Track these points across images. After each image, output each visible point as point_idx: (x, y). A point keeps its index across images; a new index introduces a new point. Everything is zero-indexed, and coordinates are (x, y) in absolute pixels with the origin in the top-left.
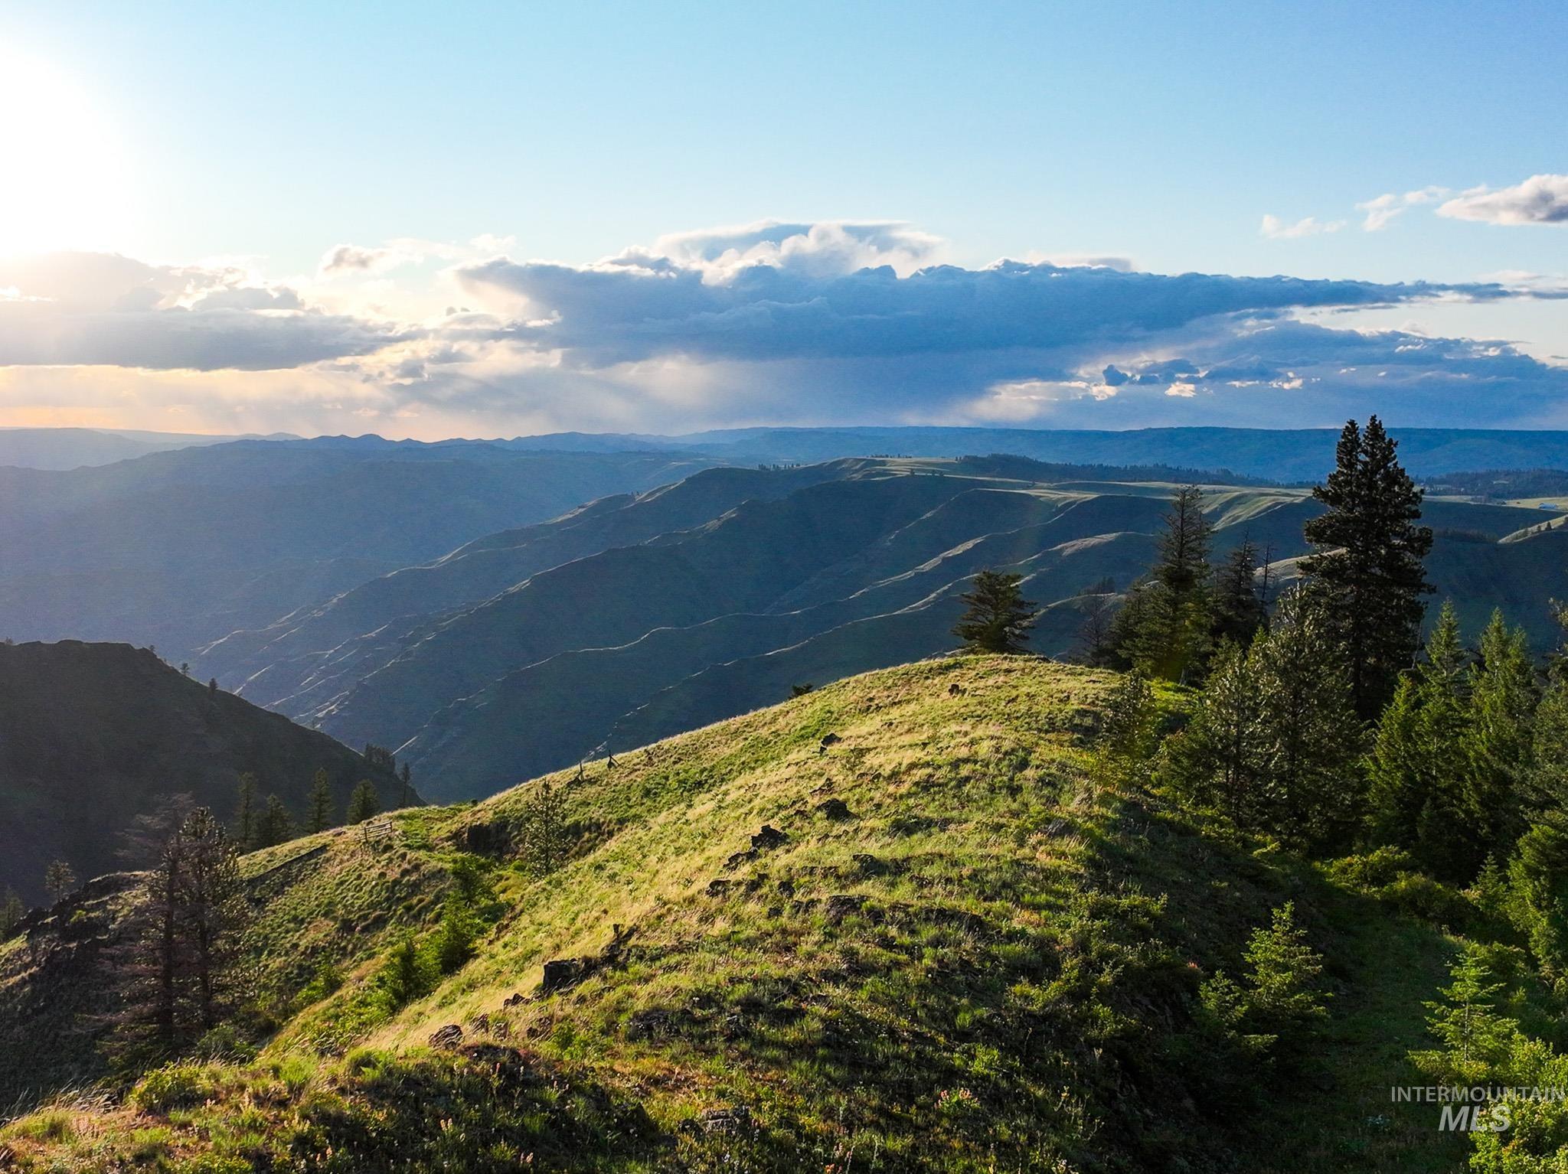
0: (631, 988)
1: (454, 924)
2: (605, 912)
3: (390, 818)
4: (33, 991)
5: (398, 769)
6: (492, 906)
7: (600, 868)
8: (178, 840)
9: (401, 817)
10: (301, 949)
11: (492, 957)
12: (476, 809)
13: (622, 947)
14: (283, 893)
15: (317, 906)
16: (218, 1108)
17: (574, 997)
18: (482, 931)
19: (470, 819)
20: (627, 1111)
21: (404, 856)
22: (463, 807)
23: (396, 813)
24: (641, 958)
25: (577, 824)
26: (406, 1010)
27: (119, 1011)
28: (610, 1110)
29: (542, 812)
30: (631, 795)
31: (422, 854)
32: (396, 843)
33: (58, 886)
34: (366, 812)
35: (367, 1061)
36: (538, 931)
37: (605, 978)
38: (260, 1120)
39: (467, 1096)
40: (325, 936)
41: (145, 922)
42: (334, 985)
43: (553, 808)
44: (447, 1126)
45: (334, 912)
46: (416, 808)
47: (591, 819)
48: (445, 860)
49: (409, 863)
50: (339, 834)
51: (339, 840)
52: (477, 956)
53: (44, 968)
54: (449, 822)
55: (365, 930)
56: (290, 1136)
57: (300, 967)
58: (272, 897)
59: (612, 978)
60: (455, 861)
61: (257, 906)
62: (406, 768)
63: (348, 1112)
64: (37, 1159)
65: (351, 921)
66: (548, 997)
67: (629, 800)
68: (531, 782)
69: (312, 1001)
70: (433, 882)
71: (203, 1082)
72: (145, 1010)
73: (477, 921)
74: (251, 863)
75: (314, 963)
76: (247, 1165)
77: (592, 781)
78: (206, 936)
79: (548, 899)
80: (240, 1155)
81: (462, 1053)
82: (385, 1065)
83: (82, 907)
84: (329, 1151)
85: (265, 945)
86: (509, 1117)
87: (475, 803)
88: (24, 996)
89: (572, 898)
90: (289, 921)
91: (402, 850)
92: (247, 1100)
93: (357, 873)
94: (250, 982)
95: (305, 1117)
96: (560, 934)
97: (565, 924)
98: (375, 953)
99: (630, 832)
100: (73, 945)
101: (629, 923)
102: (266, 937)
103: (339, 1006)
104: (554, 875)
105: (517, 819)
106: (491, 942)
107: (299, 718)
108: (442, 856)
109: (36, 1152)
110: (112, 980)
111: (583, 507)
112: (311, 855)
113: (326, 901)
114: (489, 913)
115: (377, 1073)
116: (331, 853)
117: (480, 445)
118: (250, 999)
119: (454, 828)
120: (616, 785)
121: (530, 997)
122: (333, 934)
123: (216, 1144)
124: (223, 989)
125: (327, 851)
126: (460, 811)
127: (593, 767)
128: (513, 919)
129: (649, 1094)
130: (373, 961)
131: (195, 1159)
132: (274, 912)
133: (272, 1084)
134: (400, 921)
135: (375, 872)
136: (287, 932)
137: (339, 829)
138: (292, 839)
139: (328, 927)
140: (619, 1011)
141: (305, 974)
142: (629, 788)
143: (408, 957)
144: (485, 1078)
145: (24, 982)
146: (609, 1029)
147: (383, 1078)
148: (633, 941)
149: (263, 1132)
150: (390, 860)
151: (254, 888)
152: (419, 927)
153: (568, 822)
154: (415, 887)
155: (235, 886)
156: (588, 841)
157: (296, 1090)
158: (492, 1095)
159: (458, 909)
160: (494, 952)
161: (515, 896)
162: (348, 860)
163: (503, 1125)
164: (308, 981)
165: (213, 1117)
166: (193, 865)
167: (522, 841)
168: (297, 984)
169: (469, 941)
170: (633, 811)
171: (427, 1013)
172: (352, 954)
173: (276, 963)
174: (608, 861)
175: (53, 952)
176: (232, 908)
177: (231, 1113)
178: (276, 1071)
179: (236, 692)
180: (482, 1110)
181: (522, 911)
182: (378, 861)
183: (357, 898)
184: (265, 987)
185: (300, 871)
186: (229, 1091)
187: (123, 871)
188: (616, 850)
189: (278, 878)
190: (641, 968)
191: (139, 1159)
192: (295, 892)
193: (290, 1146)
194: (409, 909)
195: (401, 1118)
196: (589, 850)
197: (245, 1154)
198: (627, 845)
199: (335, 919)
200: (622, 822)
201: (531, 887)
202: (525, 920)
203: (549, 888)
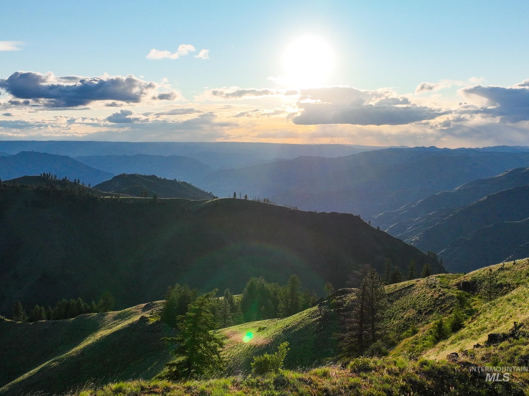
0: (520, 346)
1: (457, 315)
2: (511, 316)
3: (435, 277)
4: (320, 323)
5: (439, 260)
6: (470, 310)
7: (509, 300)
8: (366, 279)
9: (439, 277)
10: (404, 318)
11: (470, 328)
12: (465, 276)
13: (517, 331)
14: (399, 299)
15: (410, 304)
16: (376, 373)
17: (499, 347)
18: (466, 318)
19: (463, 279)
20: (517, 392)
21: (440, 290)
22: (461, 275)
23: (438, 275)
24: (524, 336)
25: (501, 284)
26: (439, 343)
27: (346, 333)
28: (511, 390)
29: (489, 279)
30: (522, 275)
31: (446, 290)
32: (437, 286)
33: (328, 291)
34: (427, 274)
35: (425, 363)
36: (486, 321)
37: (510, 342)
38: (389, 379)
39: (459, 379)
40: (413, 315)
41: (355, 305)
42: (415, 332)
43: (493, 278)
44: (452, 389)
45: (416, 307)
46: (445, 274)
47: (507, 282)
48: (454, 292)
49: (442, 292)
50: (418, 281)
51: (418, 283)
52: (464, 327)
53: (323, 316)
54: (456, 280)
55: (426, 314)
56: (399, 386)
57: (404, 324)
58: (395, 300)
59: (513, 342)
60: (457, 293)
61: (390, 303)
62: (441, 260)
63: (419, 380)
64: (319, 383)
65: (421, 311)
66: (489, 347)
67: (521, 277)
68: (485, 268)
69: (407, 336)
70: (450, 300)
71: (371, 364)
72: (354, 334)
73: (465, 315)
74: (389, 288)
75: (408, 323)
76: (385, 394)
77: (507, 269)
78: (374, 311)
79: (490, 310)
80: (382, 390)
81: (458, 364)
82: (432, 365)
83: (335, 298)
84: (412, 393)
85: (393, 316)
86: (474, 389)
87: (465, 274)
88: (317, 325)
89: (499, 310)
90: (401, 309)
91: (439, 288)
92: (385, 372)
93: (424, 295)
94: (387, 328)
95: (404, 380)
96: (494, 323)
97: (496, 319)
98: (429, 322)
99: (521, 289)
100: (332, 310)
101: (519, 322)
102: (393, 313)
103: (416, 339)
104: (493, 301)
105: (480, 280)
106: (469, 323)
107: (405, 241)
108: (453, 291)
109: (319, 381)
110: (343, 323)
111: (506, 172)
112: (409, 287)
113: (413, 303)
114: (469, 312)
115: (429, 368)
116: (415, 287)
117: (470, 150)
118: (387, 333)
119: (457, 282)
120: (516, 271)
121: (483, 345)
122: (415, 314)
123: (375, 385)
124: (378, 329)
125: (414, 286)
126: (460, 276)
127: (508, 264)
128: (477, 315)
129: (526, 386)
130: (428, 325)
131: (368, 390)
132: (396, 305)
133: (394, 367)
134: (438, 312)
135: (430, 295)
136: (400, 312)
137: (418, 279)
138: (402, 281)
139: (414, 312)
140: (515, 355)
141: (405, 327)
142: (521, 272)
143: (440, 325)
144: (466, 373)
145: (317, 320)
146: (511, 361)
147: (431, 369)
148: (521, 329)
149: (390, 383)
150: (435, 291)
151: (390, 297)
152: (444, 315)
153: (498, 283)
154: (443, 301)
155: (384, 296)
156: (505, 290)
157: (402, 370)
158: (468, 380)
159: (458, 310)
160: (471, 326)
161: (478, 307)
162: (421, 290)
163: (472, 391)
164: (406, 329)
165: (373, 376)
166: (371, 288)
167: (481, 288)
168: (403, 330)
169: (462, 321)
170: (522, 281)
171: (446, 345)
172: (421, 322)
173: (396, 322)
174: (512, 298)
175: (326, 312)
176: (382, 303)
177: (381, 376)
178: (395, 363)
179: (385, 231)
180: (465, 385)
181: (481, 313)
182: (431, 291)
183: (424, 303)
184: (392, 330)
185: (405, 292)
186: (380, 368)
187: (348, 288)
188: (516, 295)
189: (397, 294)
190: (524, 339)
191: (351, 387)
192: (403, 300)
193: (399, 390)
194: (441, 308)
195: (436, 384)
196: (506, 293)
197: (384, 390)
198: (520, 293)
199: (416, 309)
200: (518, 284)
201: (484, 305)
202: (482, 316)
203: (491, 306)
